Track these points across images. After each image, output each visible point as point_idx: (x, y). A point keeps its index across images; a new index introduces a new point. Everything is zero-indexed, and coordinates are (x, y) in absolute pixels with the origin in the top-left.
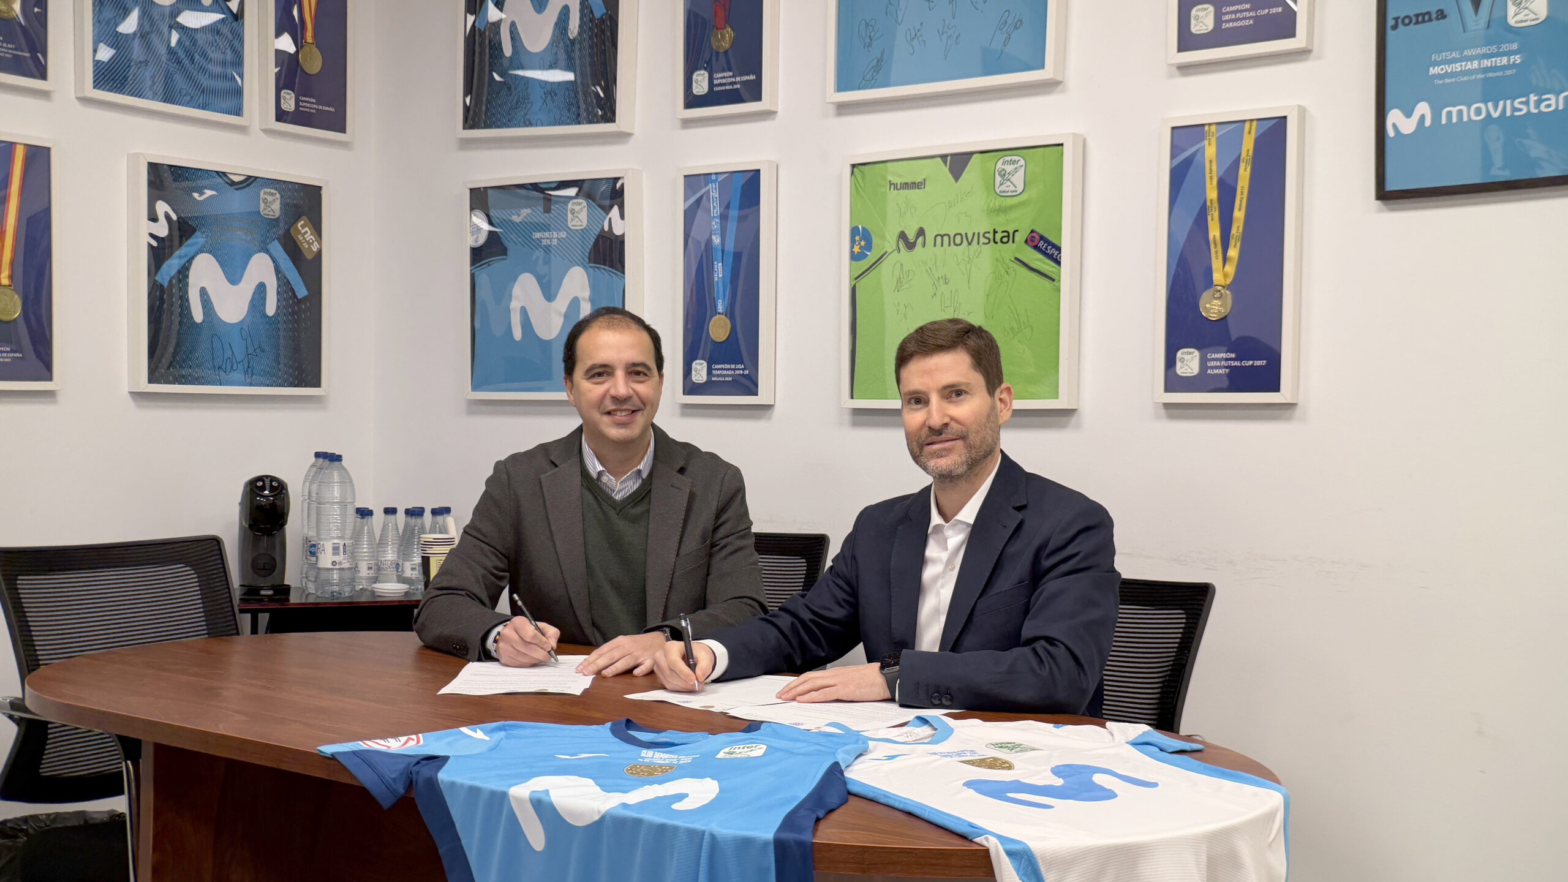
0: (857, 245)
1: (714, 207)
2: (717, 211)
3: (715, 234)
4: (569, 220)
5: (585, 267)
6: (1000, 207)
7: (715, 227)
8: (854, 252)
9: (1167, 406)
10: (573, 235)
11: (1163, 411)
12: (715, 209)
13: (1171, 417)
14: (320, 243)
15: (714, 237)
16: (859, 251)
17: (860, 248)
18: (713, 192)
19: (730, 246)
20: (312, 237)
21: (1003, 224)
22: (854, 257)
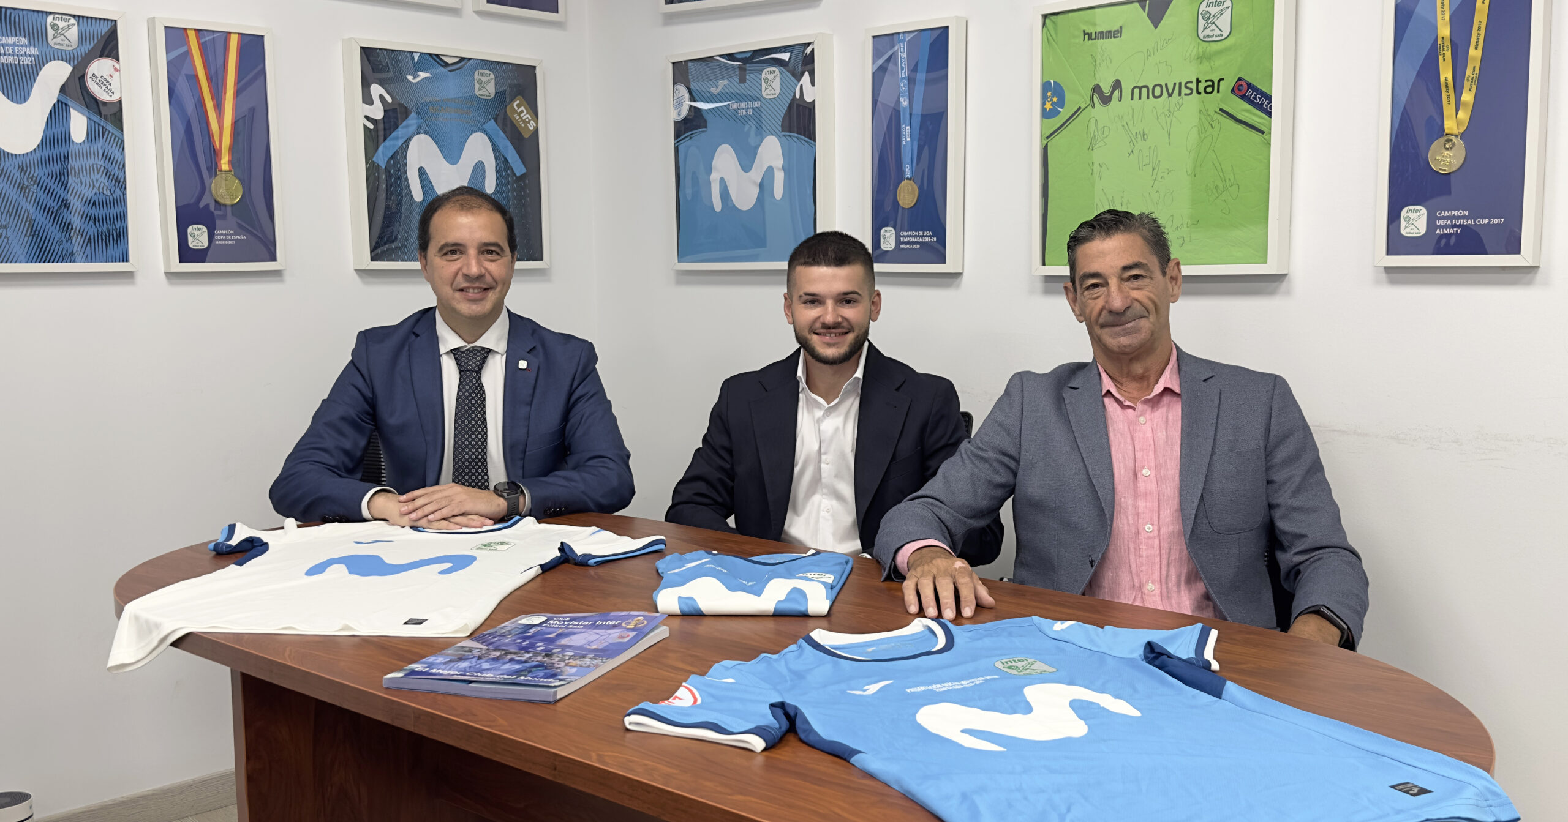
0: (1049, 102)
1: (902, 67)
2: (905, 72)
3: (903, 96)
4: (763, 89)
5: (779, 137)
6: (1204, 53)
7: (903, 88)
8: (1046, 109)
9: (1388, 270)
10: (767, 104)
11: (1384, 276)
12: (903, 71)
13: (1393, 282)
14: (537, 123)
15: (902, 100)
16: (1051, 107)
17: (1051, 105)
18: (901, 52)
19: (918, 110)
20: (528, 116)
21: (1207, 73)
22: (1046, 114)
